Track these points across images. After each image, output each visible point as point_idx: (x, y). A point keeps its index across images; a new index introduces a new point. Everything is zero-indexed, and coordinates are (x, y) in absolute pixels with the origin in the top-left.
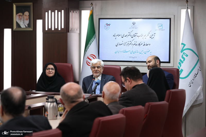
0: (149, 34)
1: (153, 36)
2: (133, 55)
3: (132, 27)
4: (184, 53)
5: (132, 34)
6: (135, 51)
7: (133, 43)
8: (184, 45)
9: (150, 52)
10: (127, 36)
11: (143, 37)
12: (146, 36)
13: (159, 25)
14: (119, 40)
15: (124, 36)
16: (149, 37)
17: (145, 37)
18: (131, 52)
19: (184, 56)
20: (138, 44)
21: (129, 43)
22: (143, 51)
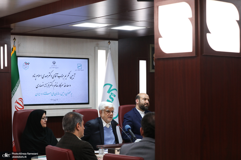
0: (69, 75)
1: (73, 77)
2: (54, 97)
3: (53, 66)
4: (112, 94)
5: (53, 74)
6: (56, 93)
7: (54, 84)
8: (111, 86)
9: (71, 93)
10: (48, 76)
11: (63, 77)
12: (67, 76)
13: (79, 65)
14: (40, 81)
15: (45, 76)
16: (69, 77)
17: (66, 78)
18: (52, 95)
19: (112, 96)
20: (59, 85)
21: (50, 84)
22: (64, 93)
